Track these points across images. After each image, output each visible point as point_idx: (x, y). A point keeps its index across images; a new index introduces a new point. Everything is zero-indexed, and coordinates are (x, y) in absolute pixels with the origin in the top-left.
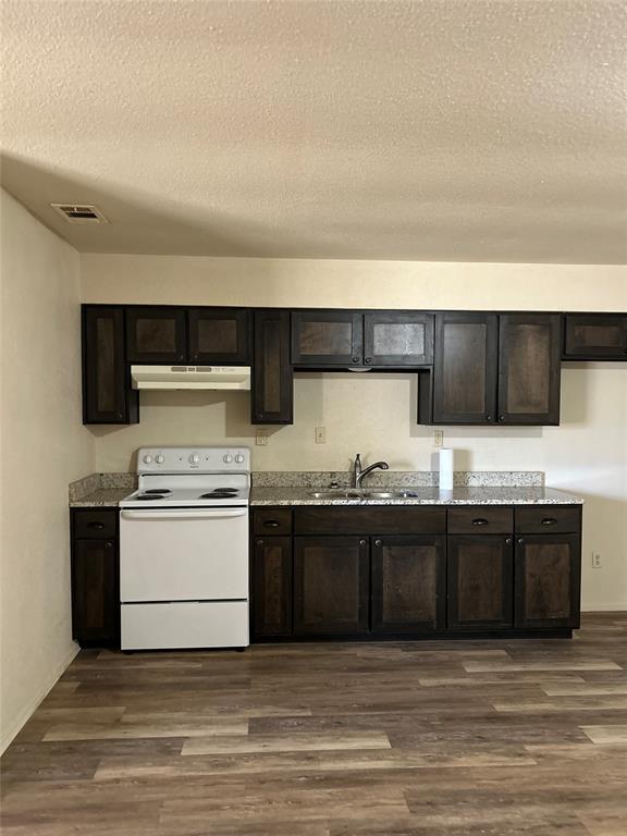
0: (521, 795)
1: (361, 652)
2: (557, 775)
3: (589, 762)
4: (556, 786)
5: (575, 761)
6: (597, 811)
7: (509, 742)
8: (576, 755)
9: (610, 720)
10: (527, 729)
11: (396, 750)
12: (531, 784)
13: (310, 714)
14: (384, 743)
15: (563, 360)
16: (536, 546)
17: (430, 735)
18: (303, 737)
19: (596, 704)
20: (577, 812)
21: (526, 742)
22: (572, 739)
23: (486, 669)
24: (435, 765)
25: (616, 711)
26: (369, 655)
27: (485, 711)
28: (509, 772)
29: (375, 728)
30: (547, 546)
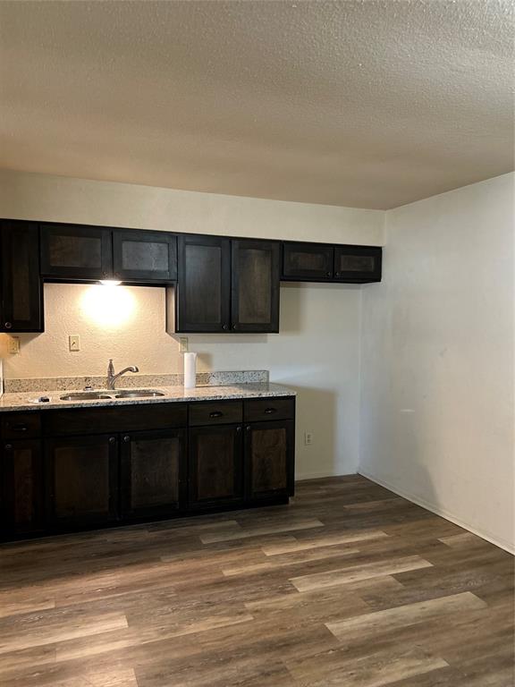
0: (239, 650)
1: (111, 538)
2: (270, 625)
3: (295, 609)
4: (267, 636)
5: (283, 611)
6: (297, 654)
7: (233, 603)
8: (285, 605)
9: (313, 570)
10: (248, 588)
11: (132, 628)
12: (246, 639)
13: (53, 606)
14: (122, 623)
15: (282, 280)
16: (261, 432)
17: (166, 608)
19: (303, 557)
20: (283, 658)
21: (246, 601)
22: (283, 592)
23: (220, 539)
24: (166, 637)
25: (318, 561)
26: (118, 539)
27: (215, 577)
28: (232, 630)
29: (116, 610)
30: (269, 431)
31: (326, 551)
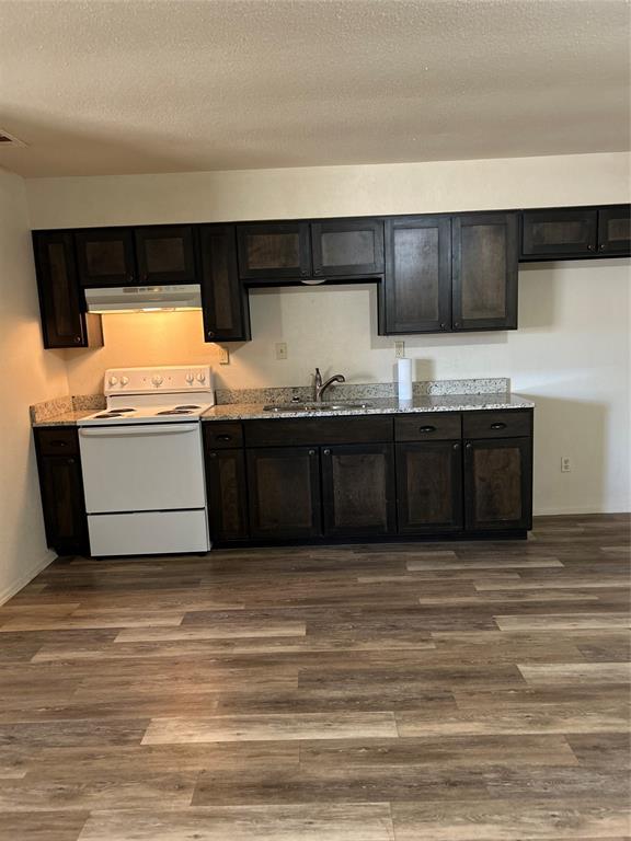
0: (409, 673)
1: (314, 554)
2: (452, 657)
3: (488, 646)
4: (444, 666)
5: (474, 645)
6: (473, 687)
7: (419, 630)
8: (478, 641)
9: (527, 610)
10: (442, 619)
11: (309, 637)
12: (420, 664)
13: (242, 608)
14: (301, 632)
15: (521, 261)
16: (486, 451)
17: (346, 624)
18: (229, 627)
19: (520, 596)
20: (454, 688)
21: (435, 630)
22: (481, 627)
23: (429, 568)
24: (339, 650)
25: (540, 602)
26: (321, 556)
27: (409, 603)
28: (406, 655)
29: (298, 619)
30: (496, 451)
31: (553, 594)
